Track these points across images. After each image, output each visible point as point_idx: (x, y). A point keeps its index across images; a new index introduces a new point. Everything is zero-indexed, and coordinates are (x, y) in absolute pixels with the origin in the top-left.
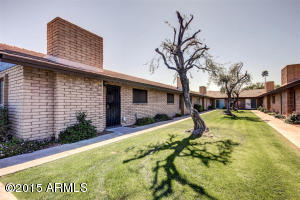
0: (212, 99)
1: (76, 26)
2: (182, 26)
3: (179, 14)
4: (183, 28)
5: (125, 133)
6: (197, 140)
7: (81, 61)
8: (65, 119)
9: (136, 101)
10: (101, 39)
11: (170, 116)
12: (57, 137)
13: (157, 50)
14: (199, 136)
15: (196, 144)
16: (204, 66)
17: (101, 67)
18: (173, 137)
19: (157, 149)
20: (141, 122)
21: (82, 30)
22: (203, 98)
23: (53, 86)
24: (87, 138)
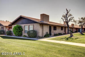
3: (67, 10)
4: (68, 13)
5: (53, 37)
11: (62, 34)
12: (43, 36)
13: (62, 18)
22: (73, 28)
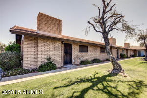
0: (134, 51)
1: (48, 16)
2: (105, 6)
6: (113, 78)
7: (50, 32)
8: (42, 60)
9: (81, 51)
10: (60, 21)
12: (38, 68)
13: (89, 22)
14: (115, 75)
15: (111, 81)
16: (122, 29)
17: (60, 34)
18: (97, 73)
19: (82, 81)
20: (84, 63)
21: (51, 17)
22: (127, 50)
23: (37, 44)
24: (51, 70)
